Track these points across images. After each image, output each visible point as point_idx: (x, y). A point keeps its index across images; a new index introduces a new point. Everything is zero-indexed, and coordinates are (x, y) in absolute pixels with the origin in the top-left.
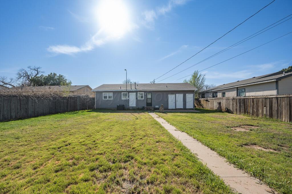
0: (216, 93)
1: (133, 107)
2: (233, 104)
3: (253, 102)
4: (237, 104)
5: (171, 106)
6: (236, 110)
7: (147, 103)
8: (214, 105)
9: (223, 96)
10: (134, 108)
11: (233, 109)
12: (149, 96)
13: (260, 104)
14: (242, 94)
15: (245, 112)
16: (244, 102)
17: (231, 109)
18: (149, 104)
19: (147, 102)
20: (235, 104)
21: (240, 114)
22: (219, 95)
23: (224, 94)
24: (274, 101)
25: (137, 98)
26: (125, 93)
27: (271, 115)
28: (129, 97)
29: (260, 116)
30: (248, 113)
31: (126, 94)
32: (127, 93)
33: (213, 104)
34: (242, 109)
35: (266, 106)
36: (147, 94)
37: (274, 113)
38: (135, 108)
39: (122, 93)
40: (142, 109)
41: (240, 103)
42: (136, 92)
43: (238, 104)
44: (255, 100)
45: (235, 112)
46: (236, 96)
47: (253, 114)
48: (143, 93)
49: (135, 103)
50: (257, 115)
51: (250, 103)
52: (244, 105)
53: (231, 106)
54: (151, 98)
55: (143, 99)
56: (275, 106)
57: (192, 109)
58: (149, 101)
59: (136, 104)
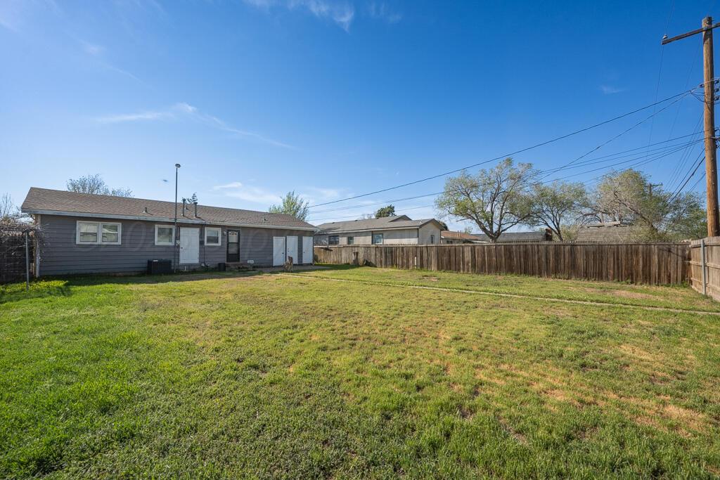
0: (336, 236)
1: (192, 265)
2: (376, 255)
3: (403, 250)
4: (381, 253)
5: (278, 259)
6: (381, 262)
7: (228, 255)
8: (343, 256)
9: (349, 243)
10: (192, 268)
11: (375, 260)
12: (233, 238)
13: (411, 253)
14: (379, 240)
15: (392, 265)
16: (392, 252)
17: (373, 262)
18: (234, 257)
19: (228, 251)
20: (379, 255)
21: (386, 267)
22: (343, 241)
23: (350, 239)
24: (425, 250)
25: (202, 243)
26: (167, 226)
27: (422, 266)
28: (178, 238)
29: (411, 268)
30: (396, 265)
31: (171, 229)
32: (174, 228)
33: (341, 255)
34: (389, 260)
35: (416, 256)
36: (228, 234)
37: (425, 262)
38: (197, 267)
39: (157, 226)
40: (216, 268)
41: (386, 253)
42: (202, 227)
43: (383, 254)
44: (405, 249)
45: (378, 265)
46: (370, 243)
47: (402, 267)
48: (219, 230)
49: (198, 256)
50: (408, 267)
51: (398, 253)
52: (392, 256)
53: (373, 258)
54: (238, 243)
55: (220, 244)
56: (425, 255)
57: (311, 264)
58: (233, 250)
59: (200, 258)
